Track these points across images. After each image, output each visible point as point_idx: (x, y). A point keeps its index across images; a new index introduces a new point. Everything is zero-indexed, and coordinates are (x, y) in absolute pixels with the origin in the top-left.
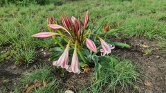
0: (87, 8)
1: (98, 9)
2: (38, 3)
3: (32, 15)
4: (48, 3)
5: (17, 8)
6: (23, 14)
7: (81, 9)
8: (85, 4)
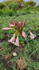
0: (29, 18)
1: (34, 18)
2: (9, 16)
3: (6, 20)
4: (13, 16)
5: (1, 17)
6: (3, 20)
7: (26, 18)
8: (28, 16)
